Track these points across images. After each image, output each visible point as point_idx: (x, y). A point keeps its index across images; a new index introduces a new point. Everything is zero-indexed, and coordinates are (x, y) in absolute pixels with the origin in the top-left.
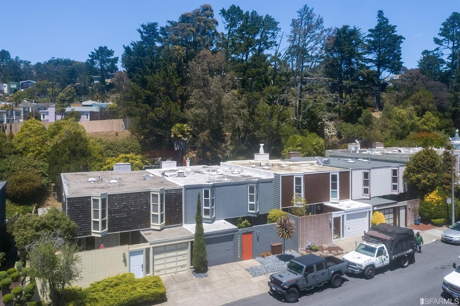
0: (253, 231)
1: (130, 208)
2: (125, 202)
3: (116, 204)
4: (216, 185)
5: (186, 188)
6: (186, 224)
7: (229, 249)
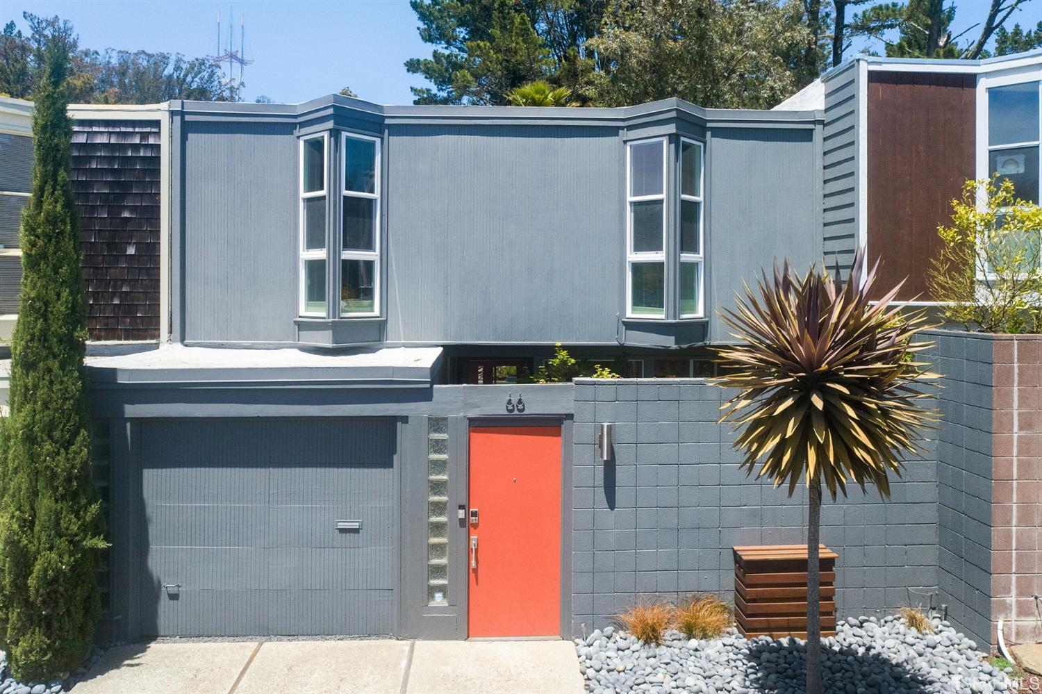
0: (570, 417)
4: (387, 121)
5: (188, 118)
6: (179, 346)
7: (356, 525)
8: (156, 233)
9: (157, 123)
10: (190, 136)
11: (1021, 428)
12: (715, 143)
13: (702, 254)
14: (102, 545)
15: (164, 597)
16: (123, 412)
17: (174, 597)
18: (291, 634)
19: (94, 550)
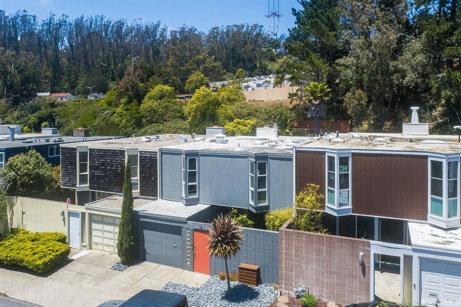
1: (107, 167)
2: (103, 159)
3: (95, 160)
4: (199, 153)
5: (162, 151)
6: (161, 199)
7: (176, 246)
8: (157, 175)
9: (157, 152)
10: (163, 155)
11: (285, 250)
12: (271, 161)
13: (267, 189)
14: (133, 244)
15: (147, 254)
16: (140, 219)
17: (148, 254)
18: (166, 264)
19: (132, 244)
